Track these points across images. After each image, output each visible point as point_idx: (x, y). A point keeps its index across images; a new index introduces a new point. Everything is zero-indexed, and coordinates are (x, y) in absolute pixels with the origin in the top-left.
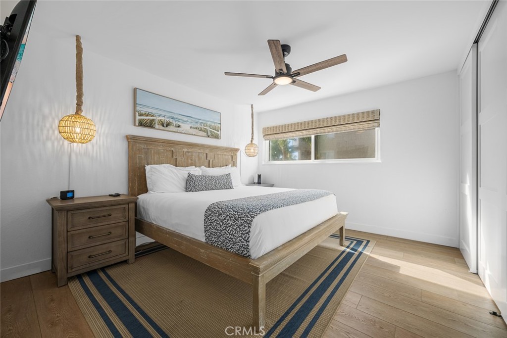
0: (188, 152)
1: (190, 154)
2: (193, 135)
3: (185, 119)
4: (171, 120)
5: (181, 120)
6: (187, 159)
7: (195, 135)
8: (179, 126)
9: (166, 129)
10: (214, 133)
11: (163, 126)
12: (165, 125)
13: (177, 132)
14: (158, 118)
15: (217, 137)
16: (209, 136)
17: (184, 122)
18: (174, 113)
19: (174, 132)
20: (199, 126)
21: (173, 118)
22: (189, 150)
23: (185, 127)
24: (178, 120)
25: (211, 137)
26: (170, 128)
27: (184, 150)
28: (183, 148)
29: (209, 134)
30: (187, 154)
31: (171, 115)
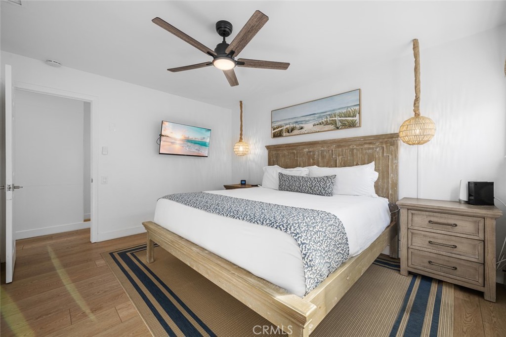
0: (310, 152)
1: (312, 153)
2: (316, 132)
3: (307, 118)
4: (294, 125)
5: (304, 121)
6: (309, 159)
7: (319, 132)
8: (302, 128)
9: (291, 134)
10: (347, 120)
11: (289, 132)
12: (290, 131)
13: (300, 134)
14: (285, 128)
15: (352, 125)
16: (338, 128)
17: (306, 122)
18: (297, 117)
19: (298, 135)
20: (324, 120)
21: (296, 122)
22: (310, 150)
23: (308, 127)
24: (301, 122)
25: (341, 129)
26: (295, 132)
27: (305, 150)
28: (304, 148)
29: (339, 124)
30: (309, 154)
31: (294, 121)
